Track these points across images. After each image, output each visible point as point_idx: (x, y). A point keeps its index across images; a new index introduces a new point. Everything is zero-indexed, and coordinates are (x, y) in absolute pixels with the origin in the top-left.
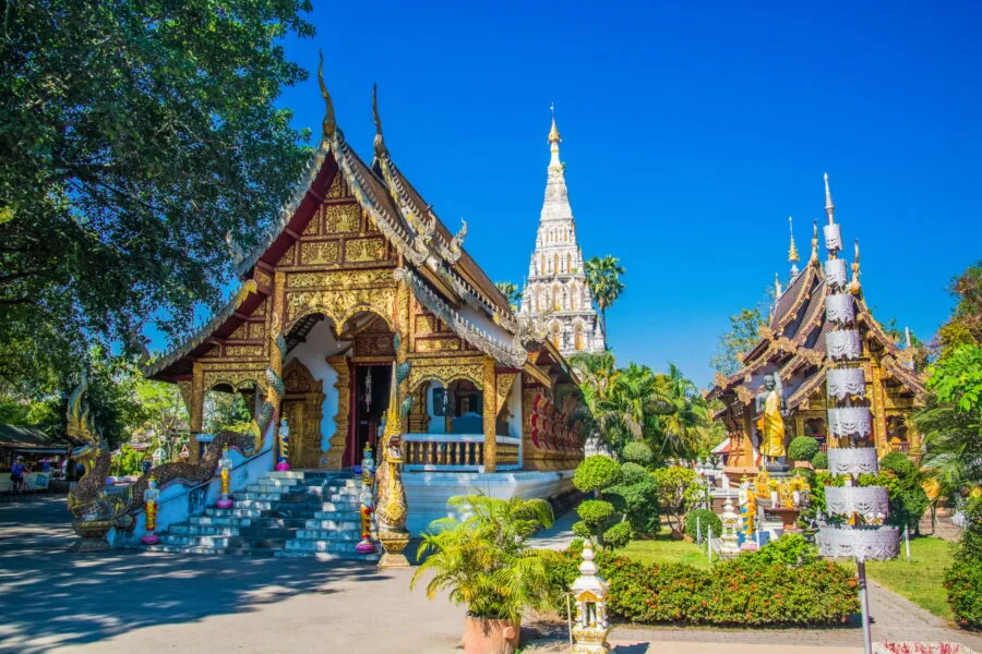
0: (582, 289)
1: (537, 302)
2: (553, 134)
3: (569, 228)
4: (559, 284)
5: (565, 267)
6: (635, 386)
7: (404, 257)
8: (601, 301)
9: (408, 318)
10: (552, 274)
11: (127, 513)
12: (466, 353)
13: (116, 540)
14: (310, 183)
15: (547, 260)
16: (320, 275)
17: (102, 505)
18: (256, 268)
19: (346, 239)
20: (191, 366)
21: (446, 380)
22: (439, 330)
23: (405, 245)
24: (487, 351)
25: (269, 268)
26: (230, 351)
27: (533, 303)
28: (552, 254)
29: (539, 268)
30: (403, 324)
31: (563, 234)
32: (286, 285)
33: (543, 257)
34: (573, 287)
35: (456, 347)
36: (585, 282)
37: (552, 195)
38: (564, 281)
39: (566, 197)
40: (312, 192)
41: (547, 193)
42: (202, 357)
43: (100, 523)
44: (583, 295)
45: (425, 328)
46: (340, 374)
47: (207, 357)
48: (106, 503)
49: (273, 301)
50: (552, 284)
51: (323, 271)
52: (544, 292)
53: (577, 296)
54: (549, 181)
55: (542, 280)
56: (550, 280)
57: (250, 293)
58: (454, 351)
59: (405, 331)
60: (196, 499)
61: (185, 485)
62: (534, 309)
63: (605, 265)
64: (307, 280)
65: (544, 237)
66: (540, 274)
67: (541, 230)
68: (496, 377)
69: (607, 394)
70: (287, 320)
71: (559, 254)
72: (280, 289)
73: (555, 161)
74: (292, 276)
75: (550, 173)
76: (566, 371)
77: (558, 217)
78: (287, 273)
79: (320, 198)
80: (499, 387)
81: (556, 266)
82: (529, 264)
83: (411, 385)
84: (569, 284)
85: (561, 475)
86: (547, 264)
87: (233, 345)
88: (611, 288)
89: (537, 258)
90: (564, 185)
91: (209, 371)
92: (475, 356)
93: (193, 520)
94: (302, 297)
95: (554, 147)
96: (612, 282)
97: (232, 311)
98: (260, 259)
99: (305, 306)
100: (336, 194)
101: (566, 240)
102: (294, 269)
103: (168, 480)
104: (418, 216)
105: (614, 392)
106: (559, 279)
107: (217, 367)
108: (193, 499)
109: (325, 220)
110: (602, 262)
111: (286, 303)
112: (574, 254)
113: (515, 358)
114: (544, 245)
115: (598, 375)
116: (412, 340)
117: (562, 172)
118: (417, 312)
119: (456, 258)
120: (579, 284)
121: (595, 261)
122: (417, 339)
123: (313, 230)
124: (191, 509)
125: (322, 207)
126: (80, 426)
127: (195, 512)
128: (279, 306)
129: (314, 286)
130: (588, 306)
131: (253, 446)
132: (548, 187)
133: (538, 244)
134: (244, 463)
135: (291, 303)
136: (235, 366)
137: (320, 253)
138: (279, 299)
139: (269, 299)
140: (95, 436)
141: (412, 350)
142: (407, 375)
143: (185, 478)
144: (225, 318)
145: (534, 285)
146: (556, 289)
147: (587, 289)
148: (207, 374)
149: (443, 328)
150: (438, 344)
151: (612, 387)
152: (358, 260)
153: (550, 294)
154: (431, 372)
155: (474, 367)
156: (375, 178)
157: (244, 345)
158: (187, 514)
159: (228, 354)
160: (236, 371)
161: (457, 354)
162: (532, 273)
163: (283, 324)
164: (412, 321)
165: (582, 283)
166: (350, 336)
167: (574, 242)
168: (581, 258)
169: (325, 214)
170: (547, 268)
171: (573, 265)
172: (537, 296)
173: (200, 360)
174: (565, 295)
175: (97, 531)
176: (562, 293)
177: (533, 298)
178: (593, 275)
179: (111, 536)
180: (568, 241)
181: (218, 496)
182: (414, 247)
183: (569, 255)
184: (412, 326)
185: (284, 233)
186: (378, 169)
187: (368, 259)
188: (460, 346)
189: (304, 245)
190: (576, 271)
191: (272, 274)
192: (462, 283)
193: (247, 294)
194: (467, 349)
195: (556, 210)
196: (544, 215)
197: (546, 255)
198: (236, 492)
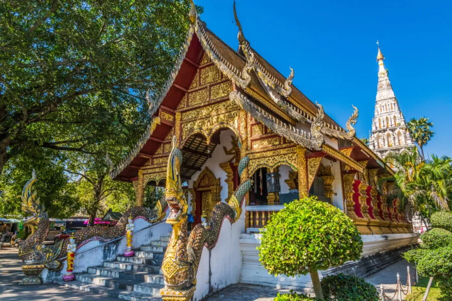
0: (405, 134)
1: (378, 143)
2: (379, 56)
3: (394, 102)
4: (391, 132)
5: (393, 123)
6: (437, 171)
7: (236, 85)
8: (420, 142)
9: (246, 128)
10: (385, 127)
11: (56, 259)
12: (284, 146)
13: (48, 277)
14: (185, 54)
15: (382, 121)
16: (198, 110)
17: (38, 254)
18: (160, 109)
19: (211, 86)
20: (138, 171)
21: (272, 167)
22: (266, 133)
23: (236, 76)
24: (293, 140)
25: (172, 110)
26: (156, 161)
27: (376, 144)
28: (385, 117)
29: (378, 125)
30: (243, 131)
31: (390, 106)
32: (181, 120)
33: (379, 120)
34: (399, 134)
35: (277, 143)
36: (406, 130)
37: (382, 87)
38: (393, 130)
39: (390, 87)
40: (188, 60)
41: (378, 86)
42: (143, 166)
43: (35, 266)
44: (406, 137)
45: (257, 132)
46: (228, 173)
47: (146, 166)
48: (41, 253)
49: (175, 130)
50: (386, 133)
51: (199, 107)
52: (382, 138)
53: (402, 138)
54: (379, 80)
55: (380, 132)
56: (384, 131)
57: (157, 124)
58: (276, 145)
59: (244, 136)
60: (109, 250)
61: (101, 241)
62: (376, 147)
63: (420, 122)
64: (192, 114)
65: (379, 109)
66: (378, 129)
67: (377, 106)
68: (307, 161)
69: (415, 178)
70: (182, 140)
71: (389, 117)
72: (178, 122)
73: (382, 69)
74: (184, 114)
75: (379, 76)
76: (383, 166)
77: (386, 98)
78: (182, 112)
79: (197, 65)
80: (309, 168)
81: (387, 123)
82: (372, 124)
83: (250, 172)
84: (396, 131)
85: (386, 237)
86: (382, 123)
87: (156, 158)
88: (425, 134)
89: (377, 120)
90: (388, 81)
91: (146, 174)
92: (290, 147)
93: (105, 264)
94: (189, 125)
95: (381, 62)
96: (425, 131)
97: (149, 136)
98: (161, 104)
99: (192, 129)
100: (206, 61)
101: (392, 109)
102: (185, 109)
103: (88, 238)
104: (264, 72)
105: (421, 177)
106: (390, 130)
107: (150, 171)
108: (107, 251)
109: (200, 78)
110: (418, 121)
111: (181, 130)
112: (398, 115)
113: (314, 142)
114: (379, 113)
115: (406, 166)
116: (249, 142)
117: (386, 74)
118: (251, 123)
119: (289, 93)
120: (402, 131)
121: (414, 121)
122: (252, 141)
123: (194, 85)
124: (105, 257)
125: (198, 70)
126: (28, 203)
127: (108, 259)
128: (178, 132)
129: (195, 117)
130: (409, 142)
131: (156, 216)
132: (379, 83)
133: (376, 114)
134: (149, 227)
135: (184, 130)
136: (157, 170)
137: (198, 97)
138: (177, 128)
139: (173, 129)
140: (37, 209)
141: (249, 149)
142: (247, 165)
143: (101, 236)
144: (146, 141)
145: (375, 135)
146: (389, 135)
147: (408, 133)
148: (145, 176)
149: (268, 131)
150: (265, 143)
151: (418, 173)
152: (218, 97)
153: (385, 138)
154: (262, 162)
155: (290, 155)
156: (241, 58)
157: (161, 157)
158: (102, 261)
159: (155, 163)
160: (158, 172)
161: (278, 147)
162: (374, 129)
163: (180, 143)
164: (249, 129)
165: (404, 131)
166: (234, 151)
167: (397, 109)
168: (402, 117)
169: (200, 74)
170: (382, 125)
171: (398, 122)
172: (378, 140)
173: (141, 168)
174: (394, 138)
175: (33, 272)
176: (392, 136)
177: (375, 141)
178: (413, 129)
179: (45, 275)
180: (393, 110)
181: (125, 249)
182: (241, 77)
183: (395, 117)
184: (249, 132)
185: (172, 86)
186: (241, 52)
187: (223, 95)
188: (280, 142)
189: (190, 95)
190: (400, 124)
191: (174, 114)
192: (293, 108)
193: (155, 125)
194: (285, 143)
195: (385, 94)
196: (378, 98)
197: (381, 118)
198: (143, 245)
